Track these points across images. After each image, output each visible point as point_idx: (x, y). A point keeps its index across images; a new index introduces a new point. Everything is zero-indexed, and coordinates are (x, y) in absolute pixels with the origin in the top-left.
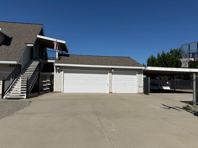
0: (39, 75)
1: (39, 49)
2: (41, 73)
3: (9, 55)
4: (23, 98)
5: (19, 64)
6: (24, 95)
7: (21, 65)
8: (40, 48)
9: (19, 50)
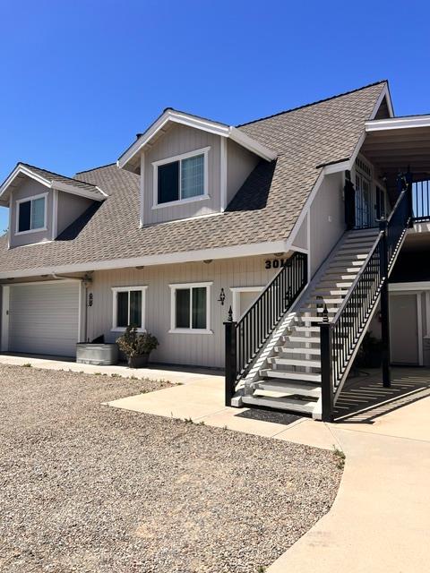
0: (384, 291)
1: (378, 188)
2: (392, 287)
3: (261, 222)
4: (309, 415)
5: (297, 253)
6: (315, 399)
7: (306, 255)
8: (382, 188)
9: (295, 194)
